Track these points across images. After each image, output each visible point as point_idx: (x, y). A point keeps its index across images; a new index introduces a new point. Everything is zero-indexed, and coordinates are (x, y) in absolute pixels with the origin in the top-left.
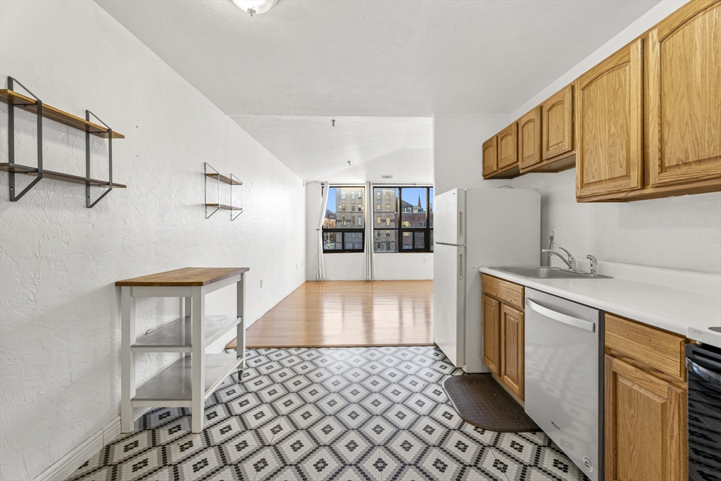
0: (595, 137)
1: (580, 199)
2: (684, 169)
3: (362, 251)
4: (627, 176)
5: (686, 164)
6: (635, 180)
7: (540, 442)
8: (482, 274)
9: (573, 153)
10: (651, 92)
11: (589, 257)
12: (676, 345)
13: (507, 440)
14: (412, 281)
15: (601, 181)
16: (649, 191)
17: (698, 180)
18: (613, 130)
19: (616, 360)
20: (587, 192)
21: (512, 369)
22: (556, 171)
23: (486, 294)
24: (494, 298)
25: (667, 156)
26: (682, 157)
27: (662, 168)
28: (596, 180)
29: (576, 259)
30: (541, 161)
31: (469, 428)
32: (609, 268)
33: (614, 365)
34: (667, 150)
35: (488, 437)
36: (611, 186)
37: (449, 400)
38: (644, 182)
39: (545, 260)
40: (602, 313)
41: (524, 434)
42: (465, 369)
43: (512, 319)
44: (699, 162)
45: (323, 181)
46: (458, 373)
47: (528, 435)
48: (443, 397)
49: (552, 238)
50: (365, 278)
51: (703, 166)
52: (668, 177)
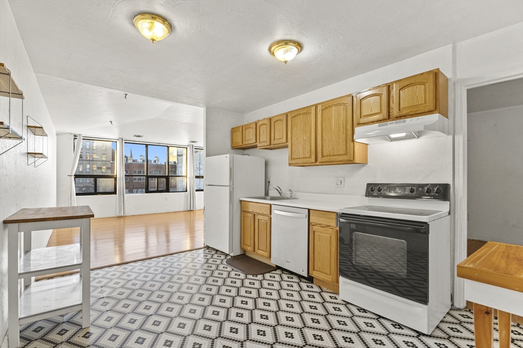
0: (297, 139)
1: (290, 164)
2: (329, 157)
3: (115, 193)
4: (310, 157)
5: (330, 155)
6: (313, 159)
7: (280, 273)
8: (241, 201)
9: (287, 144)
10: (319, 127)
11: (290, 191)
12: (334, 216)
13: (267, 276)
14: (156, 214)
15: (300, 158)
16: (317, 163)
17: (333, 162)
18: (305, 138)
19: (314, 227)
20: (294, 162)
21: (263, 246)
22: (271, 149)
23: (244, 211)
24: (249, 212)
25: (324, 152)
26: (329, 153)
27: (323, 156)
28: (298, 157)
29: (283, 192)
30: (270, 145)
31: (250, 277)
32: (298, 195)
33: (314, 228)
34: (324, 150)
35: (260, 277)
36: (304, 160)
37: (233, 269)
38: (316, 161)
39: (267, 194)
40: (309, 210)
41: (272, 272)
42: (232, 255)
43: (263, 221)
44: (334, 155)
45: (76, 133)
46: (229, 257)
47: (274, 272)
48: (229, 269)
49: (269, 182)
50: (118, 214)
51: (334, 157)
52: (325, 159)
